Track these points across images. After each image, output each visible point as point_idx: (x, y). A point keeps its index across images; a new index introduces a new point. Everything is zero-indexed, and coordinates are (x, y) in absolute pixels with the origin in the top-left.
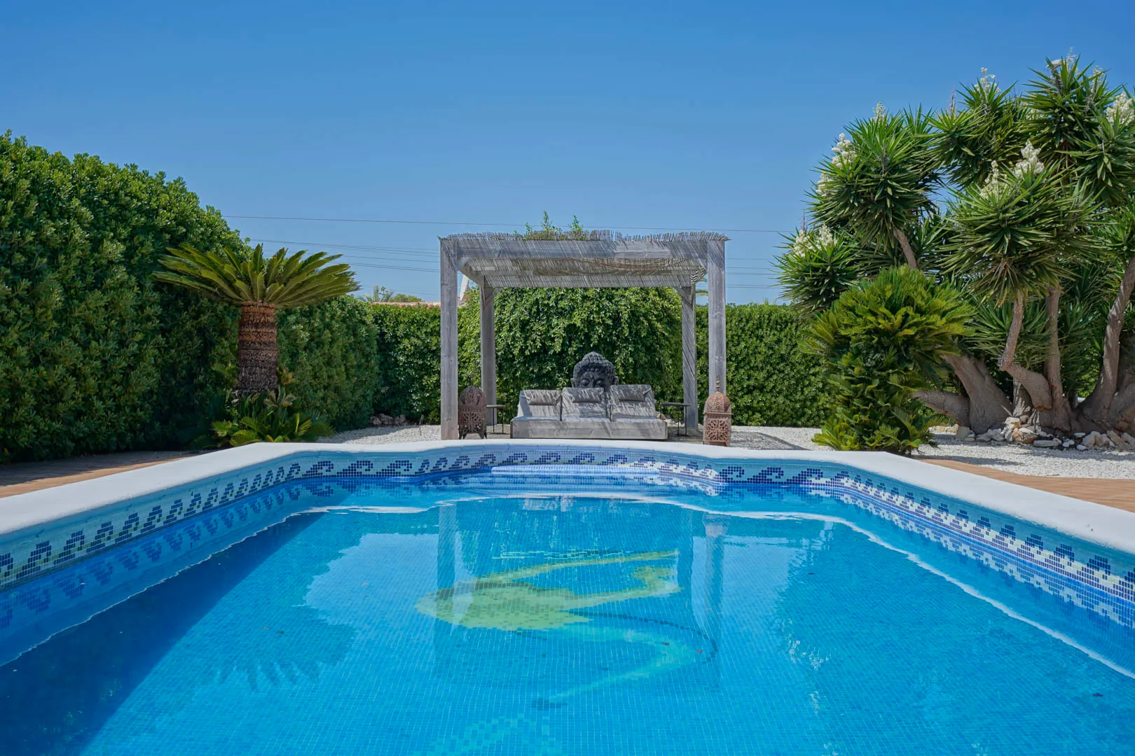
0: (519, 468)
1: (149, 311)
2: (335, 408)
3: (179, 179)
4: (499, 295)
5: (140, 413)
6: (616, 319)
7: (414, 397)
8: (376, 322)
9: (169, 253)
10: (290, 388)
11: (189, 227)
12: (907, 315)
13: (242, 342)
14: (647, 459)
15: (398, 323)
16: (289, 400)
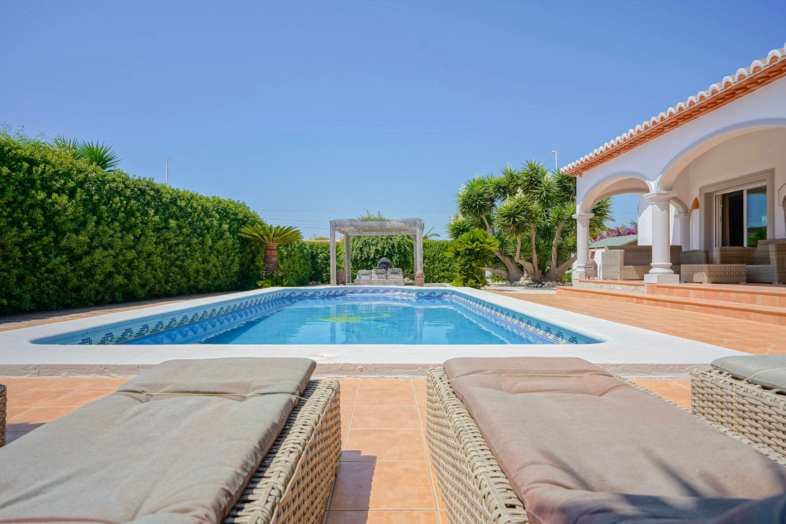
0: (355, 294)
1: (236, 246)
2: (296, 278)
3: (244, 202)
4: (352, 238)
5: (234, 279)
6: (393, 246)
7: (324, 275)
8: (310, 248)
9: (242, 227)
10: (281, 271)
11: (248, 218)
12: (477, 244)
13: (266, 255)
14: (396, 291)
15: (318, 248)
16: (281, 274)
